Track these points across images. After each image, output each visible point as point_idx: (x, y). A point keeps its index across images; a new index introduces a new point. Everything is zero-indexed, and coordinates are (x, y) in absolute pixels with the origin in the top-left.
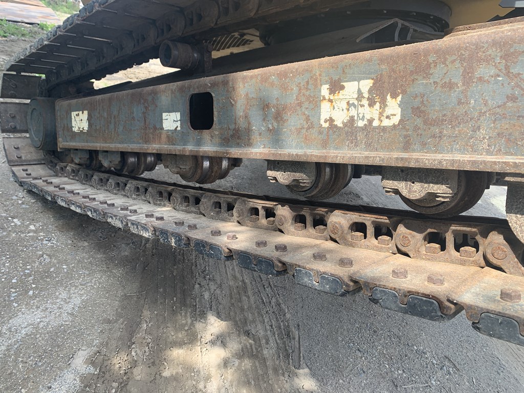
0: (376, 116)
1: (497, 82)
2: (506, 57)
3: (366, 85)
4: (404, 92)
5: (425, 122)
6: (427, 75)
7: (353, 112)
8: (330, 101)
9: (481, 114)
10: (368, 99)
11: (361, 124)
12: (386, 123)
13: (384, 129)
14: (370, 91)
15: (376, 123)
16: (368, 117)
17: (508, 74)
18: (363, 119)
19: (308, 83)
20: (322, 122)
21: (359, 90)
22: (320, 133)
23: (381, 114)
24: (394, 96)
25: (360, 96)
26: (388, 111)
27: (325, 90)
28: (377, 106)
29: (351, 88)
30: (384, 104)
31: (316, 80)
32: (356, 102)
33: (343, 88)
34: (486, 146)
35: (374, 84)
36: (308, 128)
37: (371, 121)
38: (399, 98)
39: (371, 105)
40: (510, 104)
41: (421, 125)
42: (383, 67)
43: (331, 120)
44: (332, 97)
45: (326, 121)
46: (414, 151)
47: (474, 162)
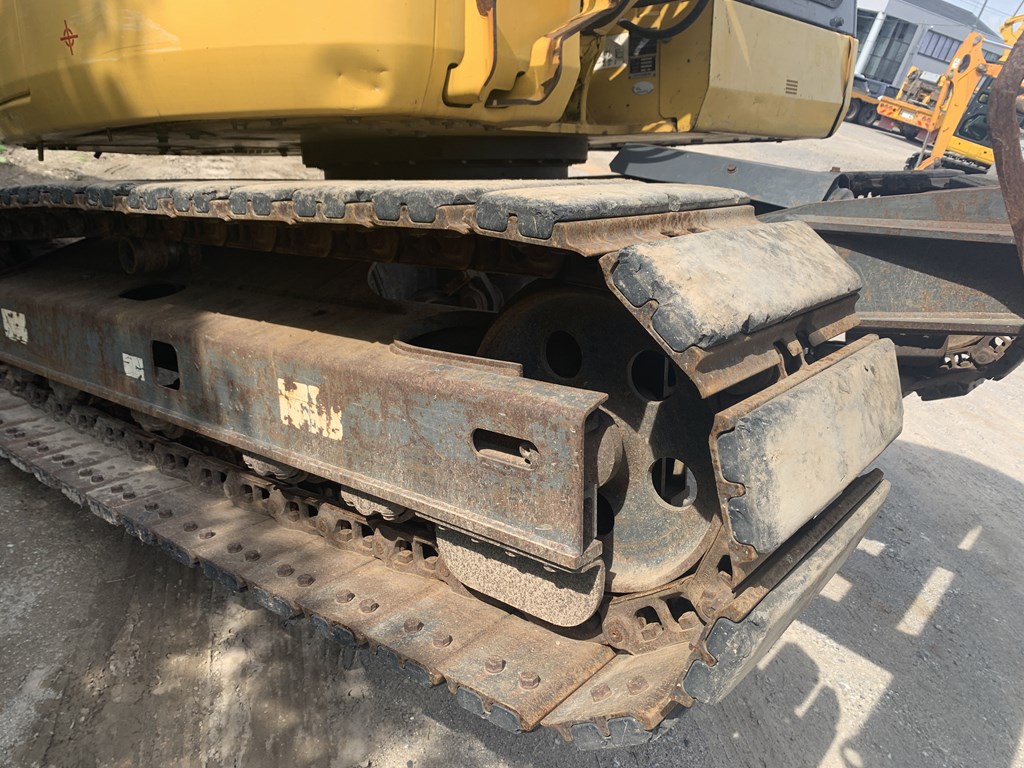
0: (325, 426)
1: (403, 423)
2: (406, 401)
3: (314, 392)
4: (342, 409)
5: (361, 444)
6: (358, 399)
7: (306, 416)
8: (287, 398)
9: (397, 449)
10: (317, 407)
11: (314, 431)
12: (333, 436)
13: (332, 442)
14: (317, 399)
15: (325, 434)
16: (318, 425)
17: (408, 418)
18: (314, 426)
19: (265, 370)
20: (282, 418)
21: (309, 395)
22: (282, 430)
23: (328, 425)
24: (336, 411)
25: (310, 402)
26: (333, 424)
27: (281, 384)
28: (324, 415)
29: (302, 390)
30: (329, 418)
31: (272, 370)
32: (308, 407)
33: (295, 388)
34: (401, 479)
35: (320, 392)
36: (271, 421)
37: (321, 430)
38: (340, 413)
39: (320, 413)
40: (412, 446)
41: (358, 446)
42: (325, 378)
43: (289, 418)
44: (287, 393)
45: (286, 418)
46: (355, 470)
47: (392, 494)
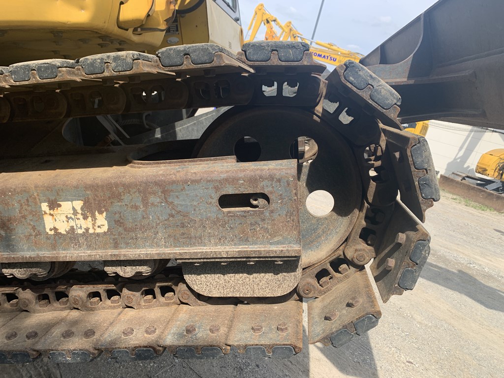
0: (90, 226)
1: (162, 206)
2: (164, 192)
3: (78, 204)
4: (107, 210)
5: (125, 230)
6: (120, 200)
7: (72, 223)
8: (51, 214)
9: (157, 224)
10: (82, 214)
11: (80, 231)
12: (98, 231)
13: (98, 235)
14: (82, 209)
15: (91, 231)
16: (84, 226)
17: (167, 202)
18: (81, 228)
19: (27, 200)
20: (48, 230)
21: (74, 208)
22: (48, 238)
23: (94, 225)
24: (101, 213)
25: (75, 212)
26: (98, 223)
27: (45, 207)
28: (90, 219)
29: (66, 207)
30: (94, 219)
31: (35, 198)
32: (73, 217)
33: (60, 206)
34: (163, 243)
35: (84, 204)
36: (36, 236)
37: (87, 230)
38: (105, 214)
39: (85, 218)
40: (171, 219)
41: (123, 232)
42: (88, 192)
43: (55, 229)
44: (52, 212)
45: (51, 230)
46: (121, 248)
47: (159, 254)
